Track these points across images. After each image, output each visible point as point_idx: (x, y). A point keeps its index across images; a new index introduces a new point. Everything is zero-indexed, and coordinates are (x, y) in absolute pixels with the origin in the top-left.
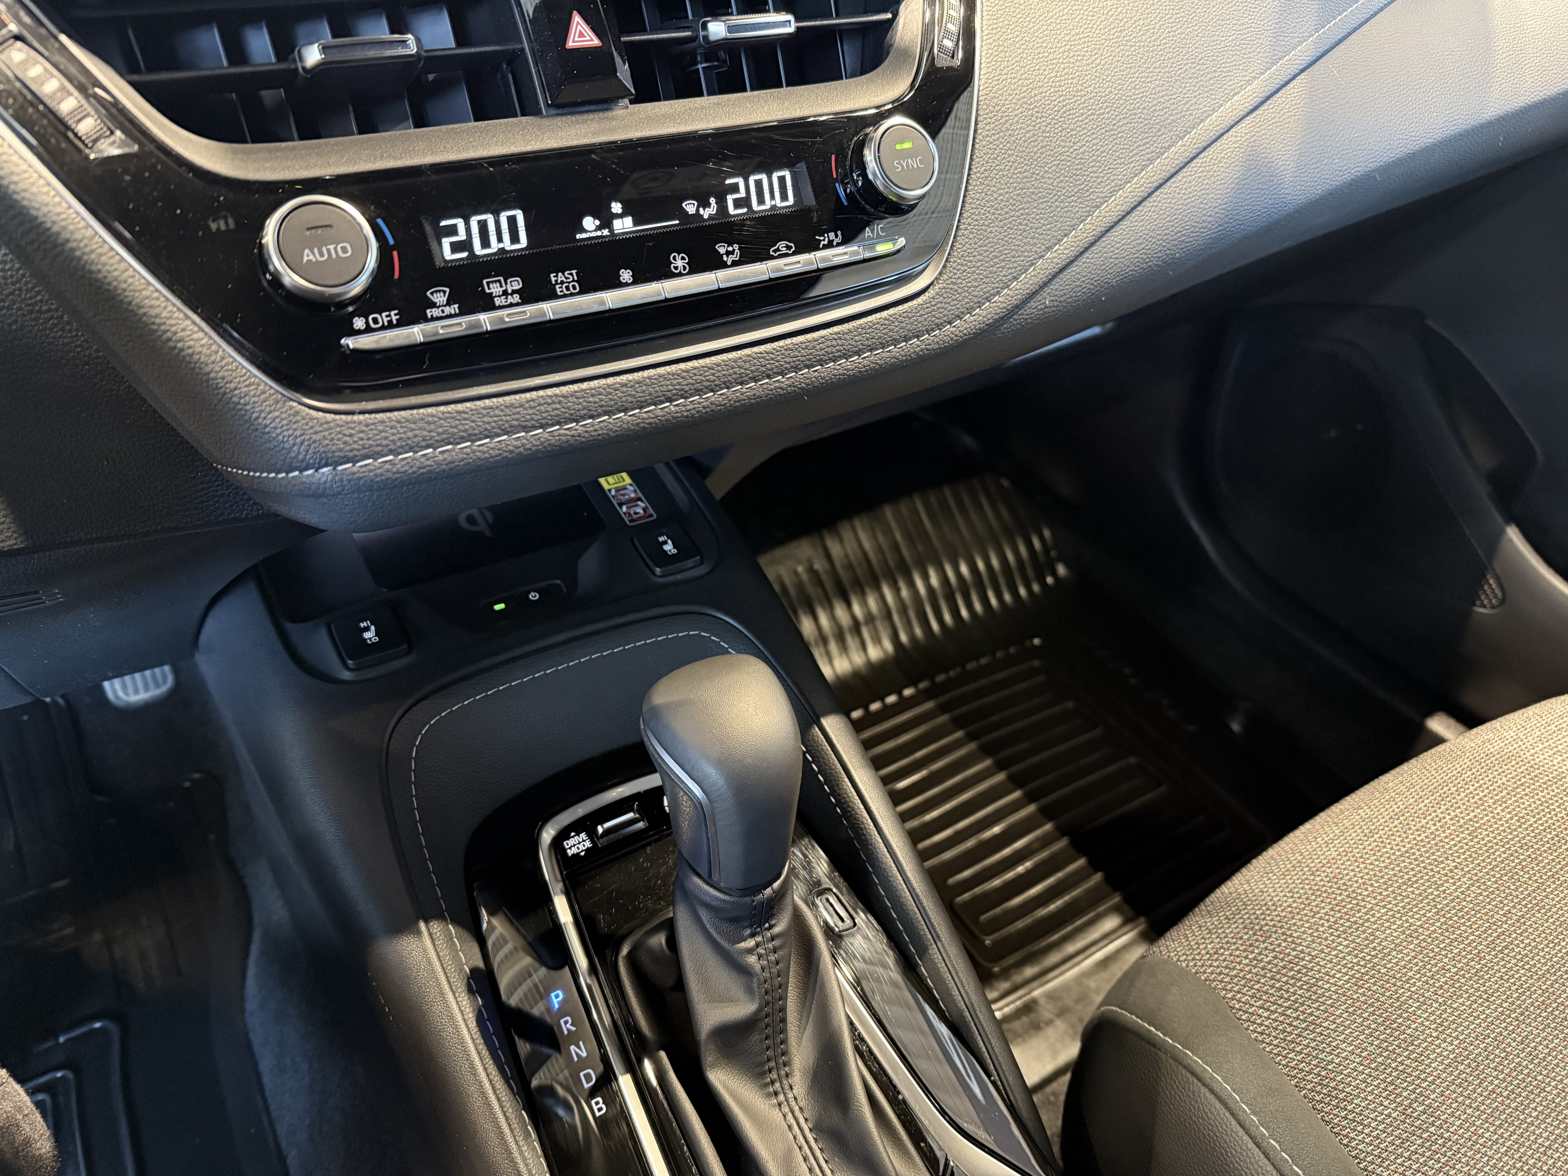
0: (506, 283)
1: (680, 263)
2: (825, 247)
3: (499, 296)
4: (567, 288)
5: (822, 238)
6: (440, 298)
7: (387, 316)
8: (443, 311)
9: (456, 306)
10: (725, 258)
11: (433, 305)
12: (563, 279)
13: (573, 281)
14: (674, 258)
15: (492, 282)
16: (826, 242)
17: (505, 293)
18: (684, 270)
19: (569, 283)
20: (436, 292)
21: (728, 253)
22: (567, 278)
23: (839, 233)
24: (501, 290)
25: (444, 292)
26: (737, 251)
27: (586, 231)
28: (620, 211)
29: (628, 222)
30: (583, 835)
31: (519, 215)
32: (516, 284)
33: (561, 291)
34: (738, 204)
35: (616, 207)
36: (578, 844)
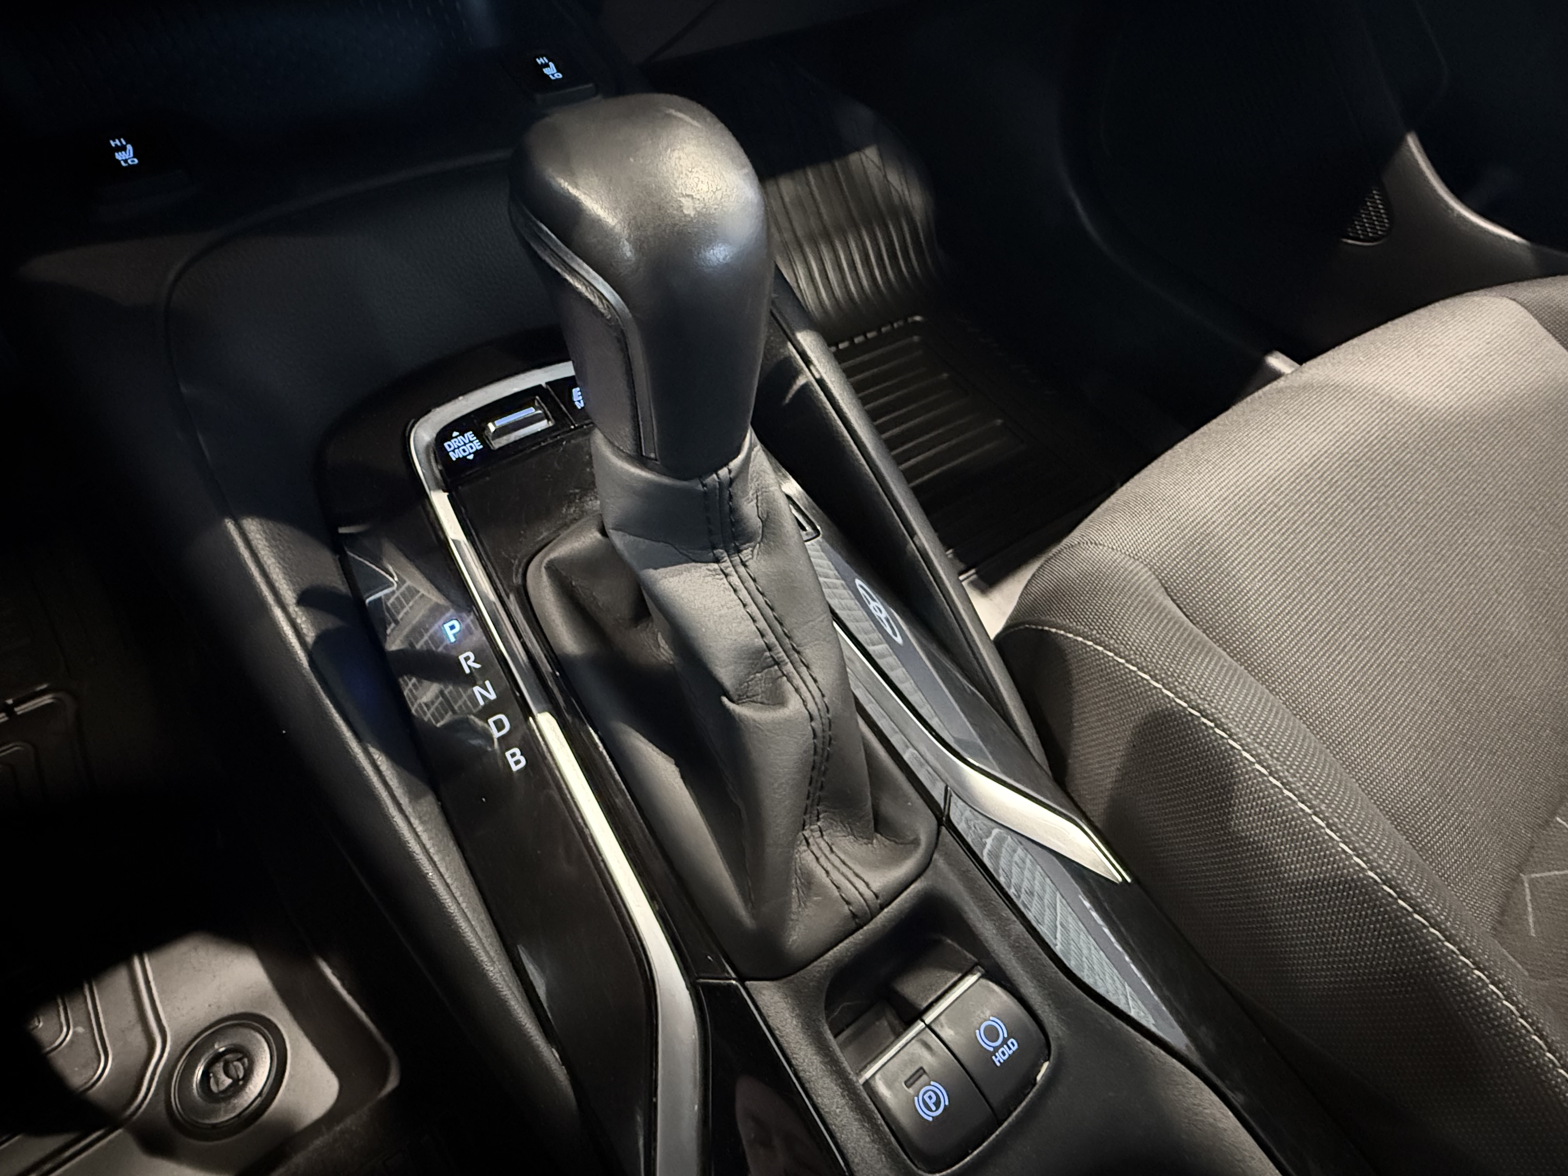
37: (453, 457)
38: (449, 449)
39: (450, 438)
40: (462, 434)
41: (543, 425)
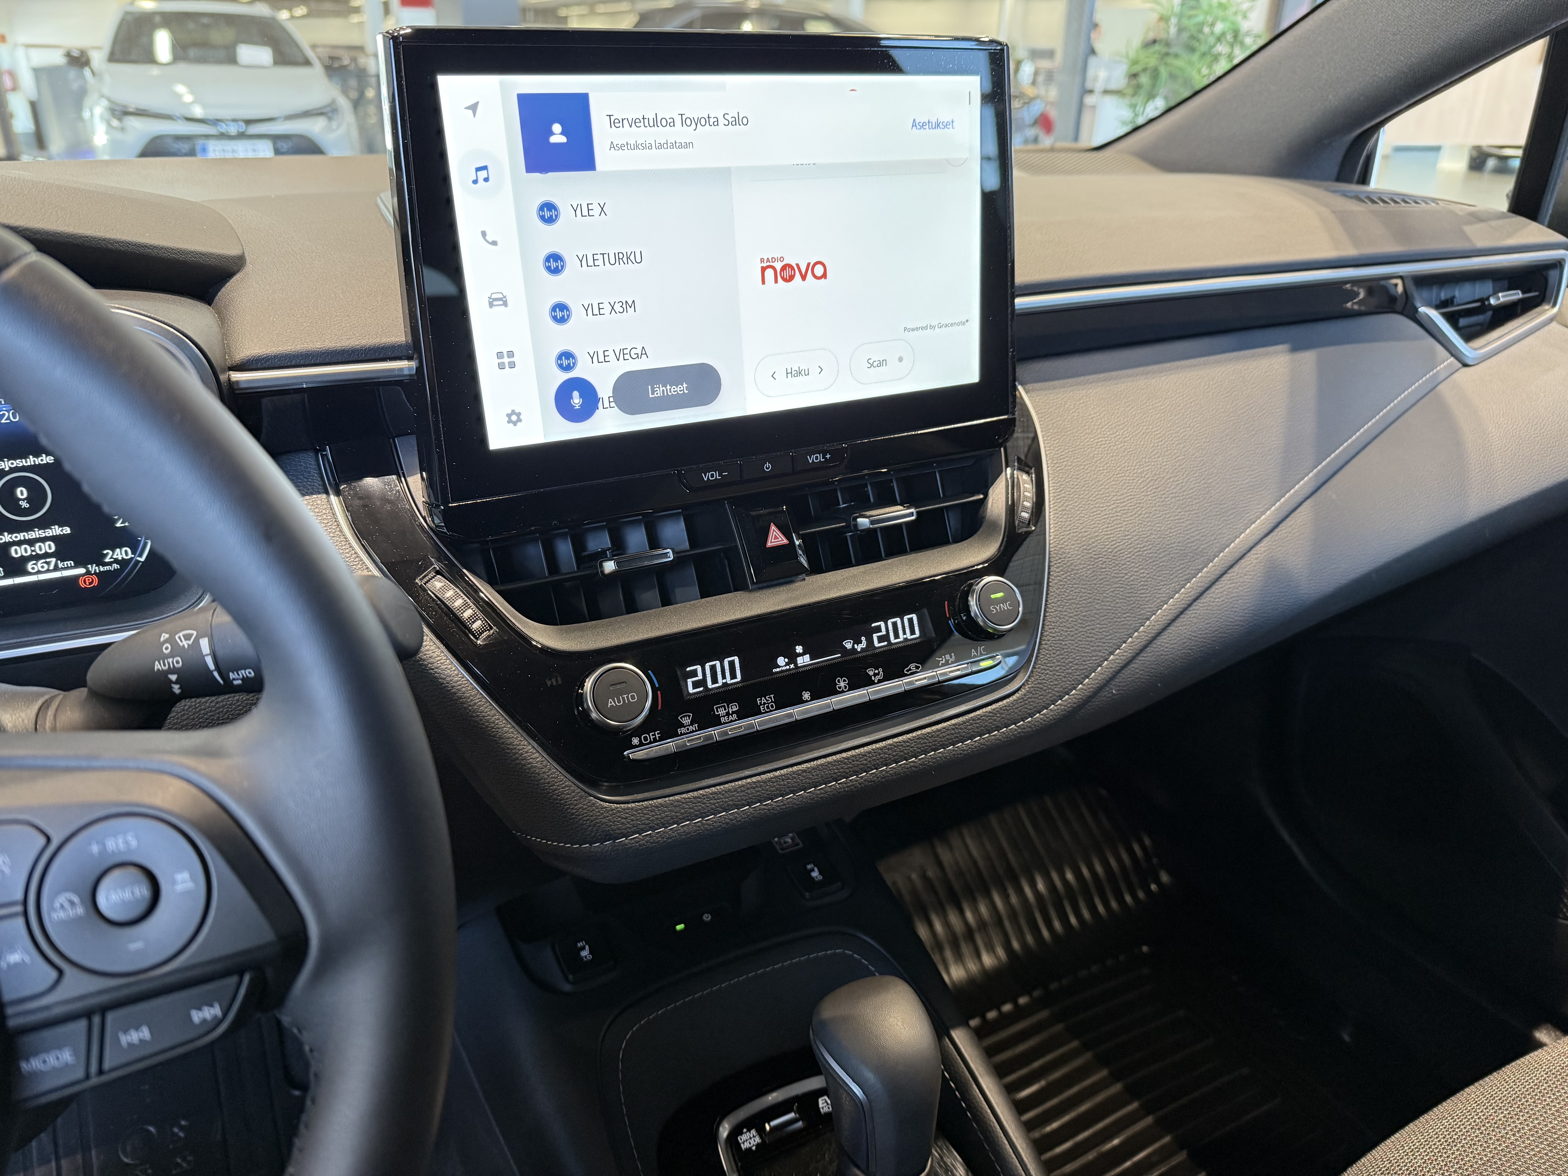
0: (728, 707)
1: (842, 684)
2: (943, 665)
3: (724, 716)
4: (768, 707)
5: (941, 659)
6: (686, 721)
7: (653, 735)
8: (688, 729)
9: (696, 725)
10: (873, 678)
11: (682, 726)
12: (765, 701)
13: (772, 702)
14: (839, 681)
15: (719, 707)
16: (944, 662)
17: (728, 714)
18: (845, 689)
19: (769, 703)
20: (684, 716)
21: (875, 675)
22: (767, 700)
23: (953, 654)
24: (725, 712)
25: (689, 716)
26: (881, 673)
27: (779, 667)
28: (801, 651)
29: (807, 658)
30: (753, 1132)
31: (736, 659)
32: (735, 708)
33: (764, 710)
34: (881, 639)
35: (799, 649)
36: (749, 1140)
37: (743, 1147)
38: (740, 1141)
39: (742, 1133)
40: (749, 1130)
41: (800, 1124)
